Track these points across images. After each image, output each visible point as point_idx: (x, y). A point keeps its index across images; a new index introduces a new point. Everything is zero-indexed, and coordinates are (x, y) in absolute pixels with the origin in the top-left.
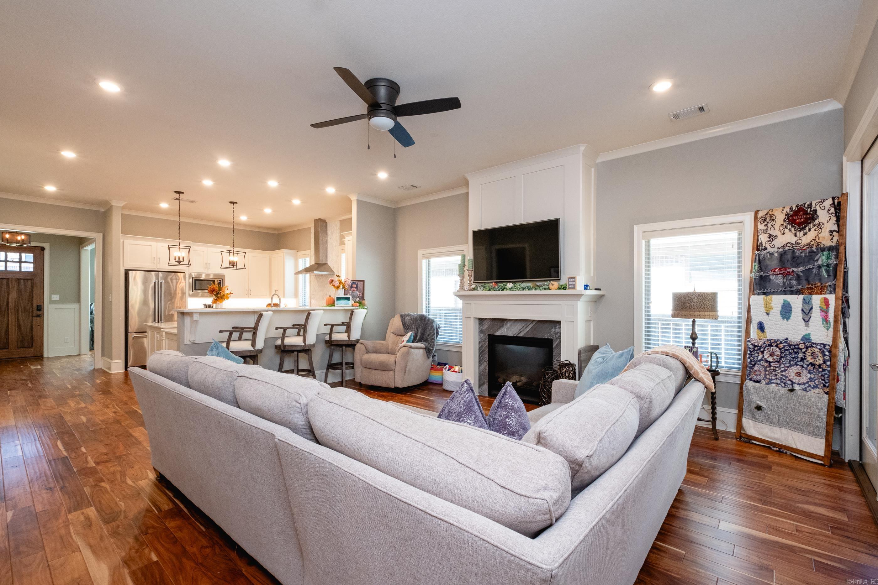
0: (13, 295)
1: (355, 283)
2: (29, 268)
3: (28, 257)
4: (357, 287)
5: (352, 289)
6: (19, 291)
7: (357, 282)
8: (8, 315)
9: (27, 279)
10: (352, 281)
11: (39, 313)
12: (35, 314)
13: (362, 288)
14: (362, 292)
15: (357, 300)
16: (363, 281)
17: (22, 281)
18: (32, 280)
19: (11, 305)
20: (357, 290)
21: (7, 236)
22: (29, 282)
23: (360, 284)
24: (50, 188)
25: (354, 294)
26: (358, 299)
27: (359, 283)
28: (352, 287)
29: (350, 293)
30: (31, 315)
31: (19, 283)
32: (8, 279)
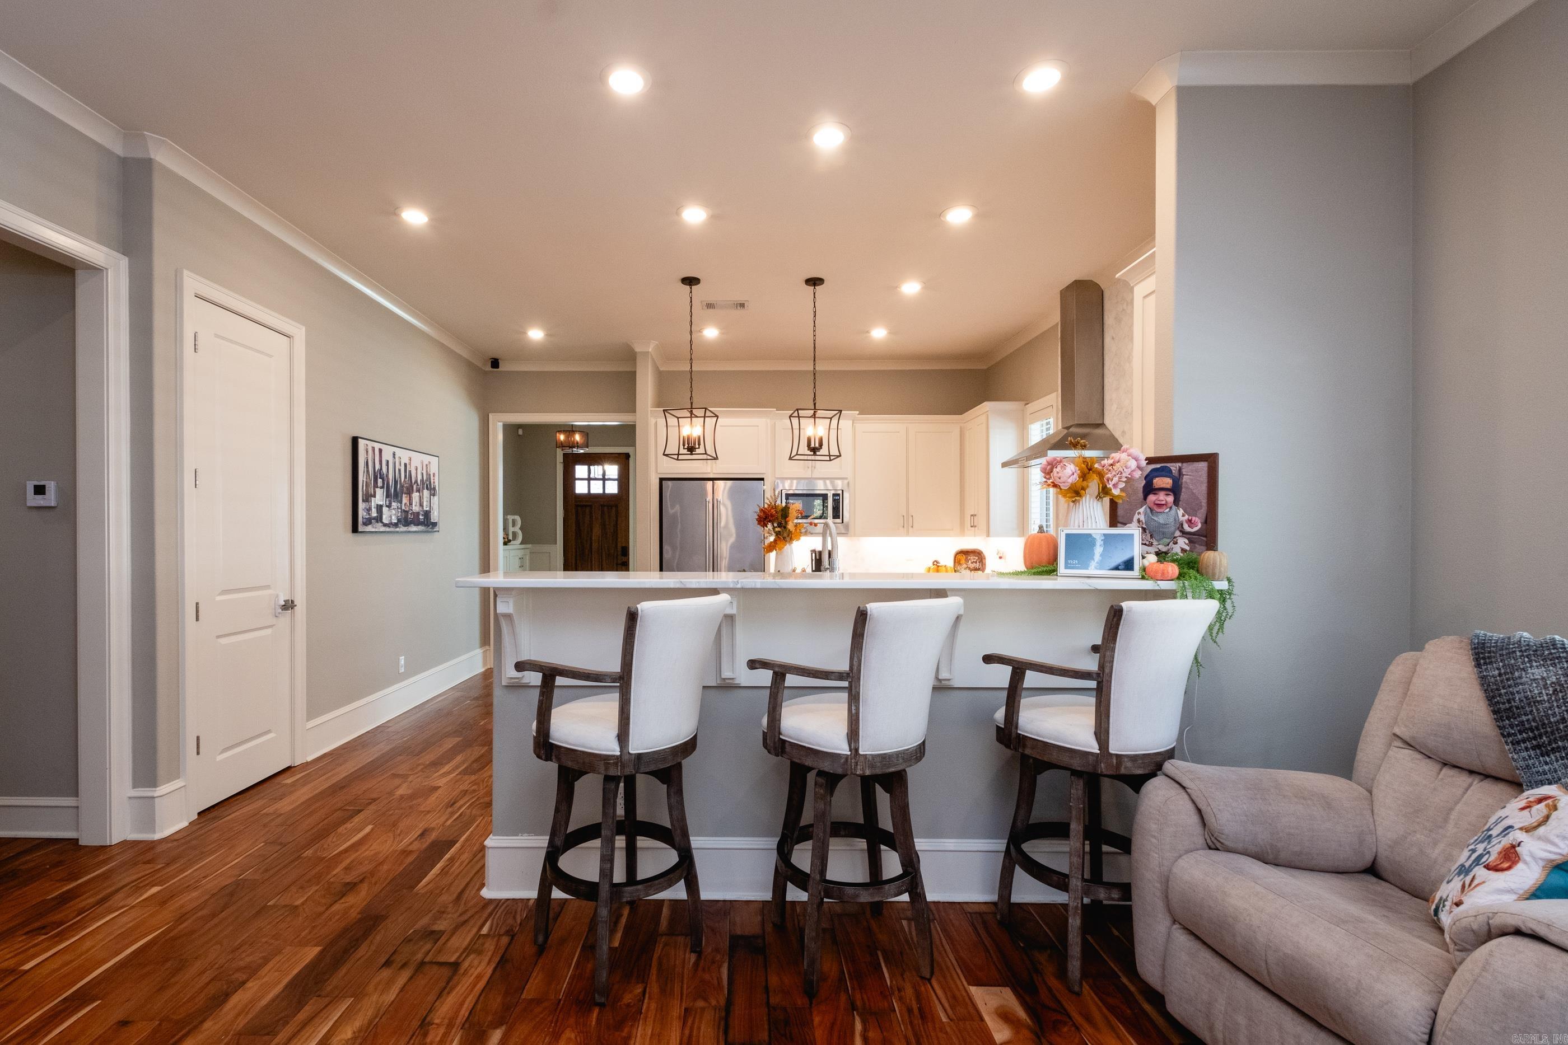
0: (597, 531)
1: (1165, 472)
2: (612, 488)
3: (612, 470)
4: (1175, 490)
5: (1152, 498)
6: (603, 526)
7: (1174, 467)
8: (592, 562)
9: (612, 507)
10: (1150, 461)
11: (624, 559)
12: (620, 562)
13: (1201, 490)
14: (1203, 511)
15: (1177, 549)
16: (1211, 460)
17: (606, 508)
18: (616, 506)
19: (595, 546)
20: (1176, 502)
21: (562, 437)
22: (614, 509)
23: (1194, 476)
24: (536, 334)
25: (1161, 519)
26: (1183, 543)
27: (1187, 468)
28: (1149, 489)
29: (1141, 513)
30: (615, 562)
31: (603, 512)
32: (591, 506)
